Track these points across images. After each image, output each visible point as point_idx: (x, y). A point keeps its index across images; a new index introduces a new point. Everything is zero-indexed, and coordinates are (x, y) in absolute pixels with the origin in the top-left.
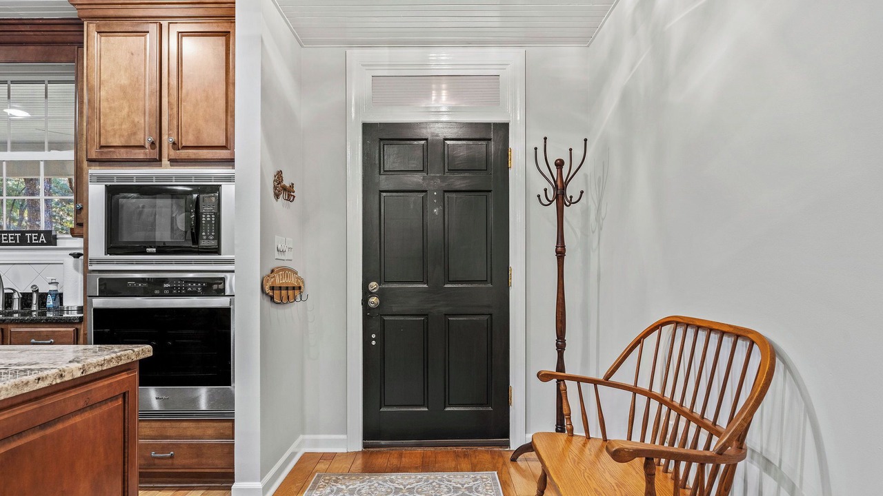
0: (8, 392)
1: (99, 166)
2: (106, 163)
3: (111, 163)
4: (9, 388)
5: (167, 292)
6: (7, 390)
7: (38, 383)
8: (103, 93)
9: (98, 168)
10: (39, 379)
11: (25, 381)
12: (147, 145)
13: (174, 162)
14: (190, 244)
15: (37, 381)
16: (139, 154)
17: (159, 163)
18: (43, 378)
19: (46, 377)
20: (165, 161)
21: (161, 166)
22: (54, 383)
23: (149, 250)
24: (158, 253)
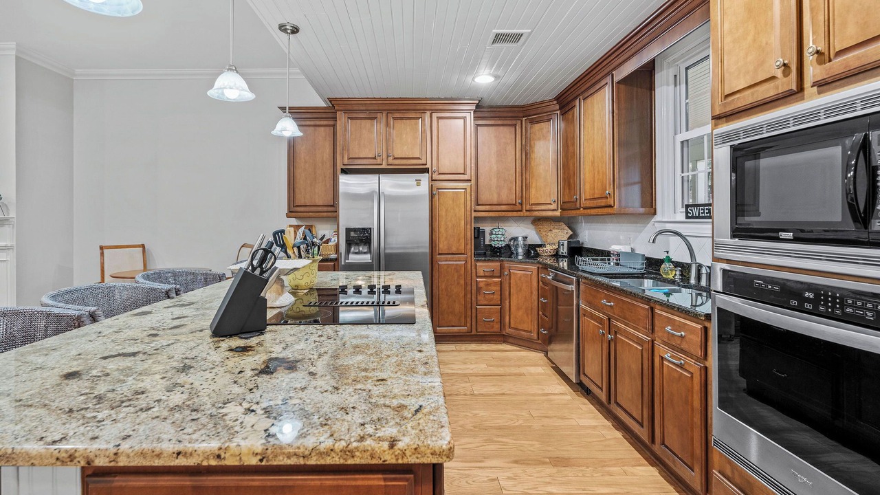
0: (129, 460)
1: (727, 122)
2: (732, 117)
3: (739, 115)
4: (132, 455)
5: (808, 306)
6: (128, 456)
7: (177, 458)
8: (726, 26)
9: (725, 125)
10: (179, 454)
11: (157, 451)
12: (779, 73)
13: (823, 85)
14: (851, 226)
15: (175, 455)
16: (768, 91)
17: (799, 95)
18: (186, 453)
19: (191, 454)
20: (809, 89)
21: (803, 99)
22: (205, 463)
23: (783, 235)
24: (796, 240)
